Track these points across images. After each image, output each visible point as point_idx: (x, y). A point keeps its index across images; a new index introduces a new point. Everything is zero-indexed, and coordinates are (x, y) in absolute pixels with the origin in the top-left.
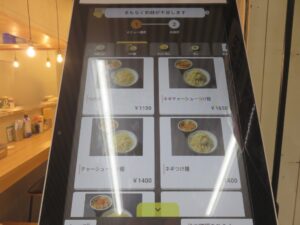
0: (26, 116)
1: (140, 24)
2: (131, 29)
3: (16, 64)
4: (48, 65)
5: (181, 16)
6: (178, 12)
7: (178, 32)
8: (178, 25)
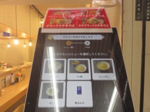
0: (12, 74)
1: (71, 43)
2: (66, 45)
3: (9, 46)
4: (25, 46)
5: (90, 39)
6: (89, 37)
7: (89, 47)
8: (89, 43)
